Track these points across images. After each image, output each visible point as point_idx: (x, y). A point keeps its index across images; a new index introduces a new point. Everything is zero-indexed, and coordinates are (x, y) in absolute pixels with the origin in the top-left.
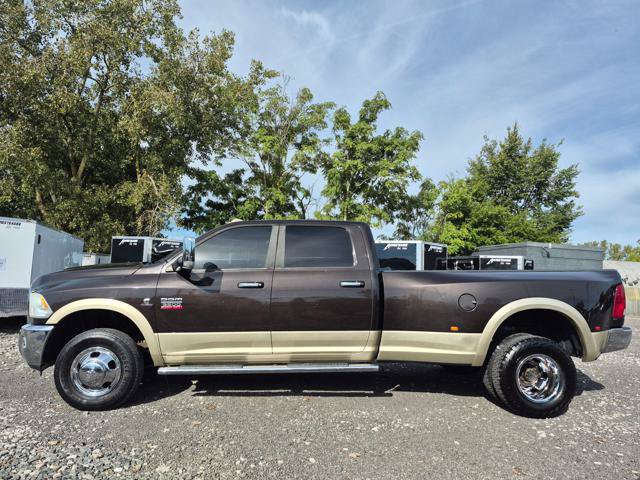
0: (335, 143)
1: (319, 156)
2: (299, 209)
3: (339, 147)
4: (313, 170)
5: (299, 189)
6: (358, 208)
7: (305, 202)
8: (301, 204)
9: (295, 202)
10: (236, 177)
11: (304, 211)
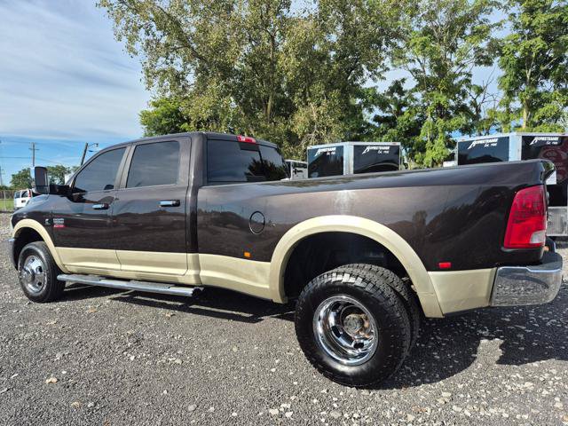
0: (510, 24)
1: (490, 45)
2: (474, 110)
3: (516, 27)
4: (488, 62)
5: (470, 87)
6: (544, 96)
7: (479, 100)
8: (474, 104)
9: (467, 102)
10: (397, 87)
11: (478, 110)
